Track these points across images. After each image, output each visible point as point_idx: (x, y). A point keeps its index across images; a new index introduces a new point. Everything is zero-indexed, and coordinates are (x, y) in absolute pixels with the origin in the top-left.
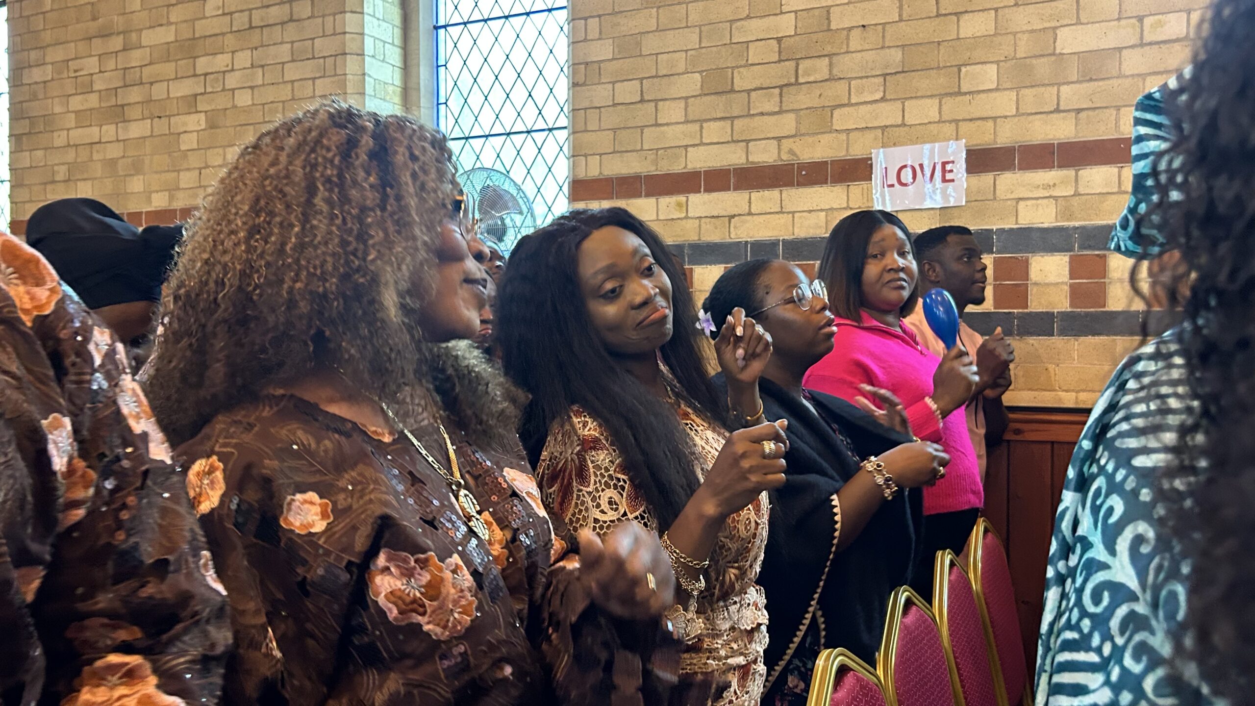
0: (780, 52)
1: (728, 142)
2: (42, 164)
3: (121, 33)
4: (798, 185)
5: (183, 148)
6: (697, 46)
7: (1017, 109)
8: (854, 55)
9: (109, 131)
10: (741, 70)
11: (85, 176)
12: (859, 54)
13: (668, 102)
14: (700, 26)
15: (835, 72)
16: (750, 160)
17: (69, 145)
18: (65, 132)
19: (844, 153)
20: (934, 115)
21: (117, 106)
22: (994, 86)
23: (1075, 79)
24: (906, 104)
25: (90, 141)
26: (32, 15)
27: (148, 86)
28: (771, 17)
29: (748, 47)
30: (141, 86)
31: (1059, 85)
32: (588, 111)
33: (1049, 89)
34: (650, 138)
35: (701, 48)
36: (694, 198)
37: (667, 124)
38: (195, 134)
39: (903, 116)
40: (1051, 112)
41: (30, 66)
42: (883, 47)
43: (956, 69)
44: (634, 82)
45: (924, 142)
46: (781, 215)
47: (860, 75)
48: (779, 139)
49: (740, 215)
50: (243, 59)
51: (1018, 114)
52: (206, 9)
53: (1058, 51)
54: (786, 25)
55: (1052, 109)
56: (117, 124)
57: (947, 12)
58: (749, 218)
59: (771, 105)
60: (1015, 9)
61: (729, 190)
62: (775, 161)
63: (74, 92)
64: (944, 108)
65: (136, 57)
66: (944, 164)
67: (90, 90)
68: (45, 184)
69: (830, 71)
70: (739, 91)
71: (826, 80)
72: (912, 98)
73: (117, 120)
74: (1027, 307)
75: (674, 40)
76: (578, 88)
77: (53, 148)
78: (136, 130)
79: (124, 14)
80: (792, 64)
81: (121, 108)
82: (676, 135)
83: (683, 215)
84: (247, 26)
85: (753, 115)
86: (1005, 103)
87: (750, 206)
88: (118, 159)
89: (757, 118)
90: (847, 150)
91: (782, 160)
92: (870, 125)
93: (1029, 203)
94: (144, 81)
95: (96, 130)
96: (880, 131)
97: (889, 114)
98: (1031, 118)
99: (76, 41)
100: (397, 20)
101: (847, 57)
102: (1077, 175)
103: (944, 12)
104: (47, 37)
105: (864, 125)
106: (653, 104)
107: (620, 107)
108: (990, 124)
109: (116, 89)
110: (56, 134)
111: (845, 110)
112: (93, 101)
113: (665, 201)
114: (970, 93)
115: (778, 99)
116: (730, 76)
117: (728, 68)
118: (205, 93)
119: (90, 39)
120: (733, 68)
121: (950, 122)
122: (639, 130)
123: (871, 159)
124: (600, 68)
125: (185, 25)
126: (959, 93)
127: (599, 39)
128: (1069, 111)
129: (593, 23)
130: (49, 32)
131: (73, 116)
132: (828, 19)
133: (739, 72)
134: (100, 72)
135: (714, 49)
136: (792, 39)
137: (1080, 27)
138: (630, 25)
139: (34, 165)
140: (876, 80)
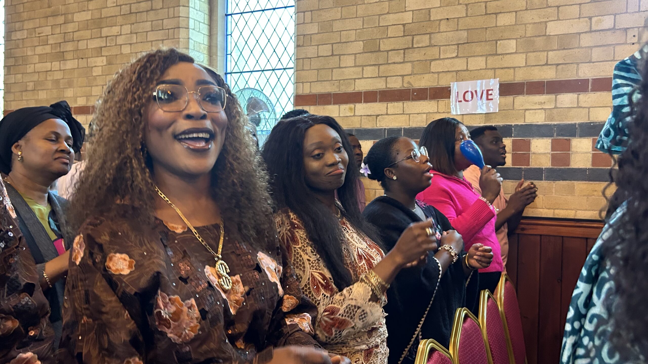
0: (404, 31)
1: (376, 77)
2: (21, 81)
3: (63, 14)
4: (412, 100)
5: (94, 74)
6: (362, 28)
7: (526, 63)
8: (442, 34)
9: (56, 65)
10: (384, 40)
11: (43, 88)
12: (445, 33)
13: (346, 56)
14: (363, 17)
15: (433, 42)
16: (388, 86)
17: (35, 72)
18: (33, 65)
19: (436, 84)
20: (483, 65)
21: (60, 52)
22: (514, 51)
23: (556, 48)
24: (469, 59)
25: (45, 70)
26: (17, 4)
27: (76, 42)
28: (400, 13)
29: (387, 29)
30: (73, 42)
31: (548, 51)
32: (304, 60)
33: (543, 53)
34: (336, 75)
35: (363, 28)
36: (358, 106)
37: (345, 67)
38: (101, 67)
39: (467, 66)
40: (543, 65)
41: (16, 31)
42: (457, 30)
43: (494, 42)
44: (328, 45)
45: (478, 79)
46: (403, 115)
47: (445, 44)
48: (403, 76)
49: (382, 115)
50: (127, 29)
51: (526, 66)
52: (108, 3)
53: (547, 34)
54: (408, 17)
55: (544, 63)
56: (60, 61)
57: (491, 12)
58: (386, 116)
59: (399, 59)
60: (526, 11)
61: (376, 102)
62: (400, 87)
63: (38, 44)
64: (488, 61)
65: (71, 27)
66: (488, 91)
67: (46, 43)
68: (22, 92)
69: (430, 41)
70: (383, 51)
71: (428, 46)
72: (472, 56)
73: (60, 59)
74: (529, 165)
75: (349, 24)
76: (299, 48)
77: (27, 73)
78: (70, 65)
79: (65, 5)
80: (410, 38)
81: (62, 53)
82: (349, 73)
83: (352, 114)
84: (129, 12)
85: (390, 63)
86: (520, 60)
87: (387, 110)
88: (60, 79)
89: (392, 65)
90: (438, 82)
91: (404, 87)
92: (450, 70)
93: (531, 111)
94: (74, 39)
95: (49, 64)
96: (455, 73)
97: (460, 64)
98: (533, 68)
99: (39, 18)
100: (207, 11)
101: (439, 35)
102: (556, 98)
103: (489, 12)
104: (25, 15)
105: (447, 70)
106: (338, 57)
107: (321, 58)
108: (512, 70)
109: (60, 43)
110: (28, 66)
111: (438, 62)
112: (48, 49)
113: (343, 107)
114: (502, 54)
115: (402, 55)
116: (378, 44)
117: (377, 39)
118: (106, 46)
119: (47, 17)
120: (380, 39)
121: (491, 69)
122: (331, 70)
123: (450, 87)
124: (311, 38)
125: (96, 11)
126: (496, 54)
127: (311, 23)
128: (552, 65)
129: (308, 14)
130: (26, 13)
131: (37, 56)
132: (429, 15)
133: (383, 41)
134: (52, 34)
135: (370, 29)
136: (411, 25)
137: (559, 21)
138: (327, 16)
139: (16, 82)
140: (453, 47)
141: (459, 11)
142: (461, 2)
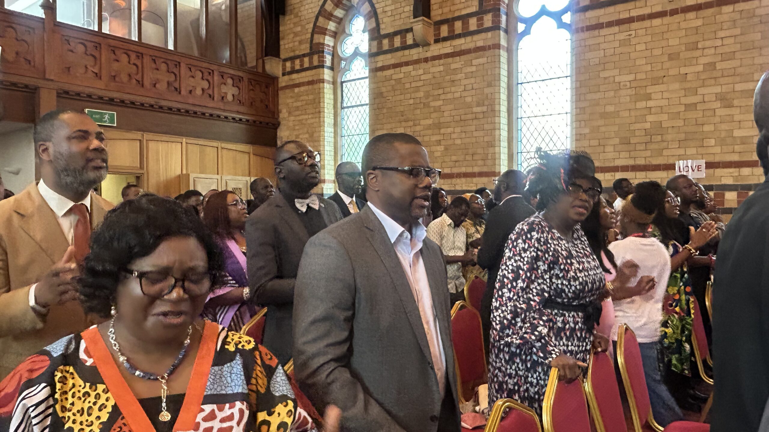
0: (646, 133)
1: (628, 158)
3: (412, 120)
4: (653, 170)
6: (618, 130)
8: (670, 135)
13: (608, 146)
14: (619, 125)
16: (636, 163)
20: (695, 152)
22: (714, 145)
23: (739, 144)
24: (686, 149)
26: (379, 114)
27: (422, 137)
28: (643, 123)
29: (635, 131)
31: (734, 145)
32: (580, 148)
33: (731, 146)
34: (602, 156)
36: (617, 174)
37: (608, 152)
38: (440, 151)
39: (685, 152)
41: (378, 130)
42: (679, 133)
43: (702, 140)
44: (597, 140)
45: (692, 160)
47: (672, 140)
48: (645, 158)
51: (721, 153)
52: (444, 114)
53: (733, 136)
55: (732, 152)
59: (642, 148)
60: (720, 124)
61: (629, 172)
62: (644, 164)
64: (698, 150)
65: (418, 128)
66: (698, 166)
69: (662, 139)
70: (632, 144)
71: (661, 142)
72: (688, 147)
75: (610, 128)
76: (577, 141)
79: (414, 115)
82: (610, 156)
84: (459, 120)
85: (637, 150)
86: (718, 150)
87: (636, 177)
90: (667, 161)
92: (674, 154)
93: (725, 177)
96: (678, 156)
97: (681, 152)
98: (725, 154)
99: (395, 123)
101: (667, 135)
102: (739, 170)
103: (698, 124)
106: (603, 146)
107: (592, 147)
108: (713, 155)
111: (667, 150)
113: (607, 174)
114: (706, 147)
115: (645, 146)
116: (629, 139)
118: (443, 140)
119: (401, 122)
121: (700, 154)
122: (598, 154)
123: (675, 164)
124: (585, 136)
125: (436, 119)
126: (703, 146)
127: (585, 127)
128: (737, 152)
130: (385, 119)
132: (661, 124)
133: (632, 138)
135: (624, 131)
136: (650, 130)
137: (739, 130)
138: (595, 123)
140: (677, 142)
141: (680, 123)
142: (681, 117)
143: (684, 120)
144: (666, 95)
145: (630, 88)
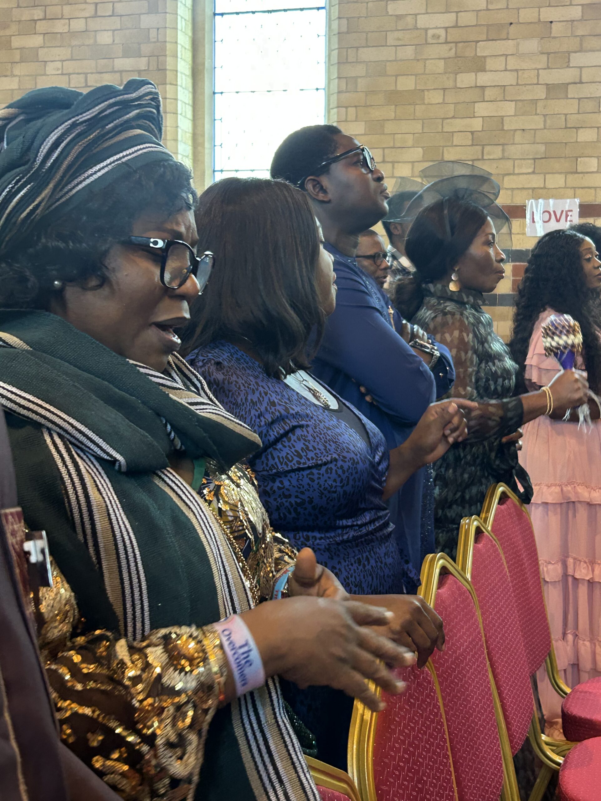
0: (473, 139)
6: (421, 132)
8: (517, 146)
10: (448, 148)
12: (520, 146)
13: (401, 164)
14: (423, 120)
15: (506, 154)
19: (510, 201)
20: (562, 183)
22: (595, 170)
24: (547, 176)
28: (468, 119)
29: (453, 135)
39: (545, 183)
42: (534, 143)
43: (575, 159)
47: (520, 157)
54: (477, 124)
64: (568, 180)
66: (567, 212)
69: (503, 154)
70: (447, 161)
71: (500, 159)
72: (550, 173)
75: (406, 127)
80: (480, 148)
92: (525, 187)
96: (531, 190)
97: (536, 181)
101: (513, 147)
103: (569, 126)
105: (522, 187)
106: (391, 164)
108: (593, 191)
111: (511, 177)
114: (582, 173)
116: (441, 152)
117: (440, 146)
120: (443, 147)
121: (571, 188)
123: (525, 206)
126: (576, 173)
132: (502, 123)
135: (432, 134)
136: (480, 134)
138: (376, 114)
140: (530, 161)
141: (536, 122)
142: (538, 112)
143: (545, 116)
144: (512, 63)
145: (446, 42)
